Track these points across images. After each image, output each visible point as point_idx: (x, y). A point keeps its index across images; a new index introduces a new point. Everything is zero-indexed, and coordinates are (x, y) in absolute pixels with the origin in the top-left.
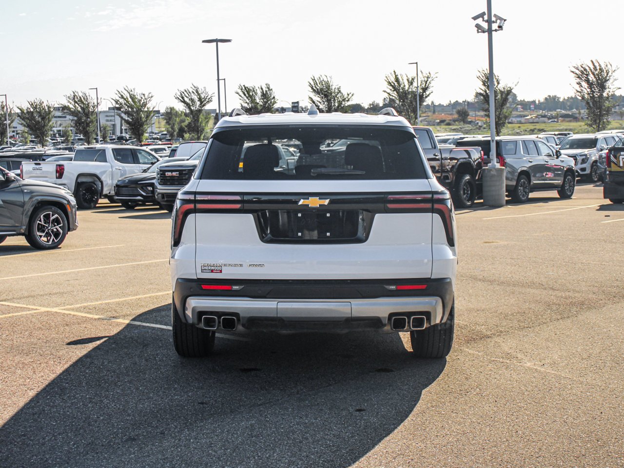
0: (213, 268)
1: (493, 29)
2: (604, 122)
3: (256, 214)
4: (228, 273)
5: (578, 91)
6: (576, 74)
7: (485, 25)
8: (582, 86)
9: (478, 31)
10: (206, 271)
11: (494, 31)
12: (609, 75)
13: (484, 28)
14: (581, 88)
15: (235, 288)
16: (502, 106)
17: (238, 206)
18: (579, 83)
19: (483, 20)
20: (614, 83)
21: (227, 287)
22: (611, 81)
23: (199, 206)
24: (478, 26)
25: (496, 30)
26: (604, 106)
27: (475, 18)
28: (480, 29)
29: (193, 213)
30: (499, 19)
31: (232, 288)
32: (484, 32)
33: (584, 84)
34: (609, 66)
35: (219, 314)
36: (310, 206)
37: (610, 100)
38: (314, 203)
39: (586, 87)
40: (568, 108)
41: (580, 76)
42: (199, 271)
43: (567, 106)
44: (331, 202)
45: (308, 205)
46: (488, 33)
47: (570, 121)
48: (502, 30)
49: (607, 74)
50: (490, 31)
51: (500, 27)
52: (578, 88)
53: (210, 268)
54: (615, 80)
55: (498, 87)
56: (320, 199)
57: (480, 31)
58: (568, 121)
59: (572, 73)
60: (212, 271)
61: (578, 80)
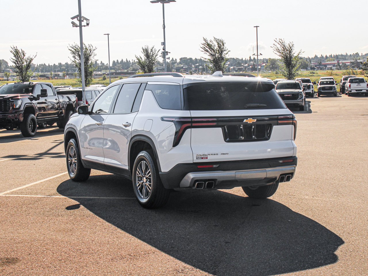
0: (203, 157)
1: (82, 25)
2: (89, 80)
3: (223, 128)
4: (211, 159)
5: (73, 62)
6: (72, 51)
7: (78, 23)
8: (76, 58)
9: (73, 26)
10: (199, 158)
11: (83, 26)
12: (91, 52)
13: (77, 24)
14: (75, 60)
15: (214, 166)
16: (27, 70)
17: (215, 124)
18: (74, 57)
19: (78, 20)
20: (94, 57)
21: (210, 166)
22: (92, 56)
23: (193, 124)
24: (73, 23)
25: (84, 26)
26: (89, 70)
27: (73, 18)
28: (74, 25)
29: (190, 128)
30: (85, 20)
31: (213, 166)
32: (77, 27)
33: (77, 57)
34: (91, 47)
35: (205, 180)
36: (248, 123)
37: (92, 67)
38: (250, 121)
39: (78, 59)
40: (40, 71)
41: (74, 52)
42: (195, 158)
43: (40, 70)
44: (257, 120)
45: (248, 122)
46: (80, 28)
47: (45, 79)
48: (88, 26)
49: (90, 52)
50: (81, 26)
51: (88, 24)
52: (73, 59)
53: (201, 157)
54: (95, 55)
55: (24, 58)
56: (253, 119)
57: (74, 26)
58: (43, 79)
59: (70, 51)
60: (202, 158)
61: (73, 55)
